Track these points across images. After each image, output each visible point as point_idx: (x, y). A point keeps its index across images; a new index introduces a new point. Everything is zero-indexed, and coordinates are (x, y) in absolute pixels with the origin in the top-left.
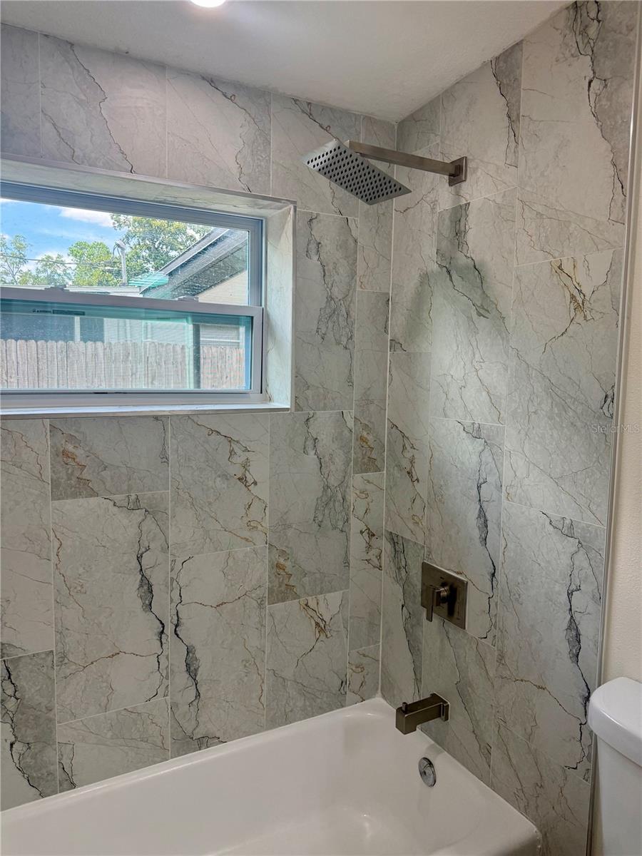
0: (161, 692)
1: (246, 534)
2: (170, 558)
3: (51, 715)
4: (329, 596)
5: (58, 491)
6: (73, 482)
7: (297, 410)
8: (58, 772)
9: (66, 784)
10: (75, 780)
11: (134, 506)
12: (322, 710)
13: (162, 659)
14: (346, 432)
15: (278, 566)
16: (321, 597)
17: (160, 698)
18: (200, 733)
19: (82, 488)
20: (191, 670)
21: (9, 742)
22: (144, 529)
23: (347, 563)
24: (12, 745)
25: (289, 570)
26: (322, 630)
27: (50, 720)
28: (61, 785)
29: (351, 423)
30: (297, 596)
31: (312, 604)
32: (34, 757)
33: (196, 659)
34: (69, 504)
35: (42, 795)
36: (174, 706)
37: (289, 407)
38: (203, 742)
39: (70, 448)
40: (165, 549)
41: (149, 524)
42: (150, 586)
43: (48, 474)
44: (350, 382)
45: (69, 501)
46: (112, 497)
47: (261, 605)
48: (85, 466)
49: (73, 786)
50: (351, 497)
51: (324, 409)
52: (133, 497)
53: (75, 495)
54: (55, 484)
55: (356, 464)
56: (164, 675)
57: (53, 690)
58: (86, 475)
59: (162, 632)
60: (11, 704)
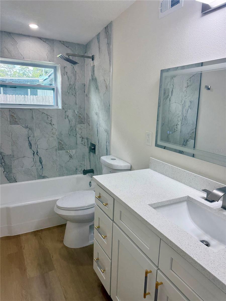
0: (34, 165)
1: (52, 135)
2: (35, 139)
3: (11, 167)
4: (72, 150)
5: (11, 123)
6: (14, 121)
7: (63, 109)
8: (13, 179)
9: (15, 181)
10: (17, 181)
11: (27, 127)
12: (71, 174)
13: (34, 159)
14: (75, 115)
15: (60, 143)
16: (70, 150)
17: (34, 167)
18: (43, 175)
19: (16, 123)
20: (41, 162)
21: (3, 171)
22: (29, 132)
23: (77, 144)
24: (4, 172)
25: (63, 144)
26: (71, 157)
27: (11, 168)
28: (14, 181)
29: (77, 113)
30: (65, 150)
31: (68, 151)
32: (8, 175)
33: (42, 160)
34: (13, 126)
35: (10, 183)
36: (37, 169)
37: (61, 108)
38: (44, 177)
39: (13, 115)
40: (34, 137)
41: (30, 131)
42: (31, 144)
43: (9, 120)
44: (76, 104)
45: (13, 125)
46: (22, 125)
47: (56, 150)
48: (16, 118)
49: (16, 182)
50: (77, 129)
51: (70, 109)
52: (26, 125)
53: (15, 124)
54: (10, 122)
55: (78, 122)
56: (35, 162)
57: (12, 162)
58: (16, 120)
59: (34, 154)
60: (3, 164)
